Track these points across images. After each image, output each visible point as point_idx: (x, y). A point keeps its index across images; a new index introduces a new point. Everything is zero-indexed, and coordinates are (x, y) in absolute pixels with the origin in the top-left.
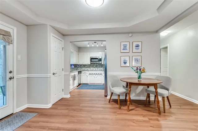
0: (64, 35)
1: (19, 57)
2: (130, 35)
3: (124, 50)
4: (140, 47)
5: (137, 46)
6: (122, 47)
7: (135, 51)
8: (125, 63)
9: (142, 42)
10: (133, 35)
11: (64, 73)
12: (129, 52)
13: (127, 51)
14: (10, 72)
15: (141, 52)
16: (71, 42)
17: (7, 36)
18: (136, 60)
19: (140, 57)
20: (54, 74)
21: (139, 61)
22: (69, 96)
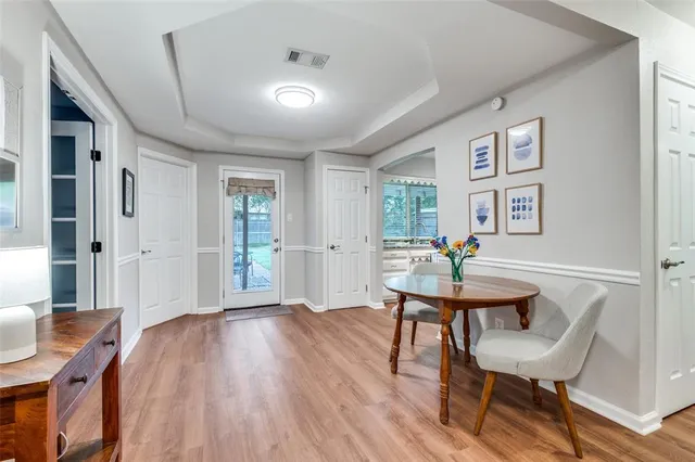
0: (369, 156)
1: (290, 217)
2: (497, 103)
3: (480, 167)
4: (535, 146)
6: (475, 158)
7: (515, 165)
8: (482, 219)
9: (541, 120)
10: (510, 98)
11: (370, 248)
12: (496, 175)
13: (490, 171)
14: (276, 241)
15: (538, 165)
16: (381, 169)
17: (268, 188)
18: (519, 207)
19: (534, 191)
20: (332, 248)
21: (530, 209)
22: (381, 306)
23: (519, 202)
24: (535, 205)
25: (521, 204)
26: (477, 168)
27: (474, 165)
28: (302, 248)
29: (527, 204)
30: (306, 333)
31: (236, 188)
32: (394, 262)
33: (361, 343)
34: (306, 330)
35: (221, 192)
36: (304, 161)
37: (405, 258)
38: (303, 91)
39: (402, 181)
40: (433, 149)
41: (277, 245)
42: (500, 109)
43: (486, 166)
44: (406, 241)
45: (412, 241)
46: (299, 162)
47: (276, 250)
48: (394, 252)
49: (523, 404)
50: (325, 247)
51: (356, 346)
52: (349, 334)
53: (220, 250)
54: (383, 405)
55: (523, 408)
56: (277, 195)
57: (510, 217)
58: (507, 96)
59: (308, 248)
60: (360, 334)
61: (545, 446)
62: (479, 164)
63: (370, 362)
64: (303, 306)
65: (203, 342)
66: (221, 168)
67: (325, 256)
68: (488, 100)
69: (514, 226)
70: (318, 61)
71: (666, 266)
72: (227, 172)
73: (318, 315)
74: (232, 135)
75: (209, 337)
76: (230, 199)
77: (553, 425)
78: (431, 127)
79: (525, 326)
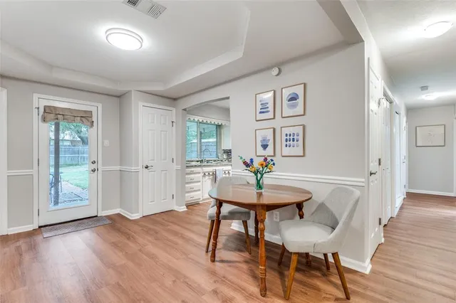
0: (175, 99)
1: (107, 143)
2: (275, 71)
3: (263, 112)
4: (301, 100)
5: (293, 98)
6: (259, 107)
7: (287, 112)
8: (265, 147)
9: (305, 85)
10: (284, 69)
11: (176, 167)
12: (274, 118)
13: (270, 115)
14: (94, 162)
15: (302, 113)
16: (185, 110)
17: (86, 117)
18: (291, 139)
19: (300, 130)
20: (147, 167)
21: (297, 141)
22: (184, 209)
23: (290, 135)
24: (301, 138)
25: (292, 137)
26: (261, 113)
27: (259, 110)
28: (118, 168)
29: (295, 137)
30: (128, 239)
31: (52, 116)
32: (192, 176)
33: (180, 242)
34: (129, 237)
35: (36, 118)
36: (120, 98)
37: (199, 173)
38: (129, 33)
39: (196, 120)
40: (228, 98)
41: (94, 166)
42: (278, 75)
43: (268, 112)
44: (198, 161)
45: (201, 161)
46: (116, 98)
47: (94, 171)
48: (192, 169)
49: (304, 268)
50: (140, 167)
51: (177, 244)
52: (166, 234)
53: (34, 171)
54: (215, 292)
55: (304, 271)
56: (95, 124)
57: (284, 146)
58: (282, 68)
59: (124, 168)
60: (176, 233)
61: (328, 296)
62: (262, 110)
63: (191, 256)
64: (119, 215)
65: (20, 263)
66: (36, 96)
67: (140, 174)
68: (269, 68)
69: (286, 151)
70: (155, 11)
71: (371, 174)
72: (42, 100)
73: (135, 222)
74: (51, 67)
75: (27, 257)
76: (46, 125)
77: (324, 278)
78: (230, 81)
79: (301, 217)
